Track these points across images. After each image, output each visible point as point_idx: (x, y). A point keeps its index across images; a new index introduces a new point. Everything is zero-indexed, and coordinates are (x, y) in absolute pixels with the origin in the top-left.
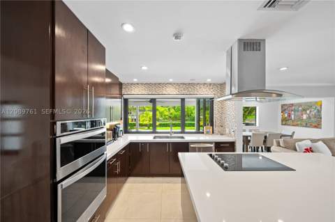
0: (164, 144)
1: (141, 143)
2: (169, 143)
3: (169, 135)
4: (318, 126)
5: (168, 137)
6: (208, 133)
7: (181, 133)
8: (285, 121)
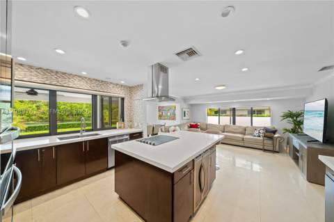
0: (80, 143)
1: (41, 149)
2: (86, 142)
3: (79, 134)
4: (174, 119)
5: (78, 137)
6: (120, 128)
7: (92, 130)
8: (160, 117)
